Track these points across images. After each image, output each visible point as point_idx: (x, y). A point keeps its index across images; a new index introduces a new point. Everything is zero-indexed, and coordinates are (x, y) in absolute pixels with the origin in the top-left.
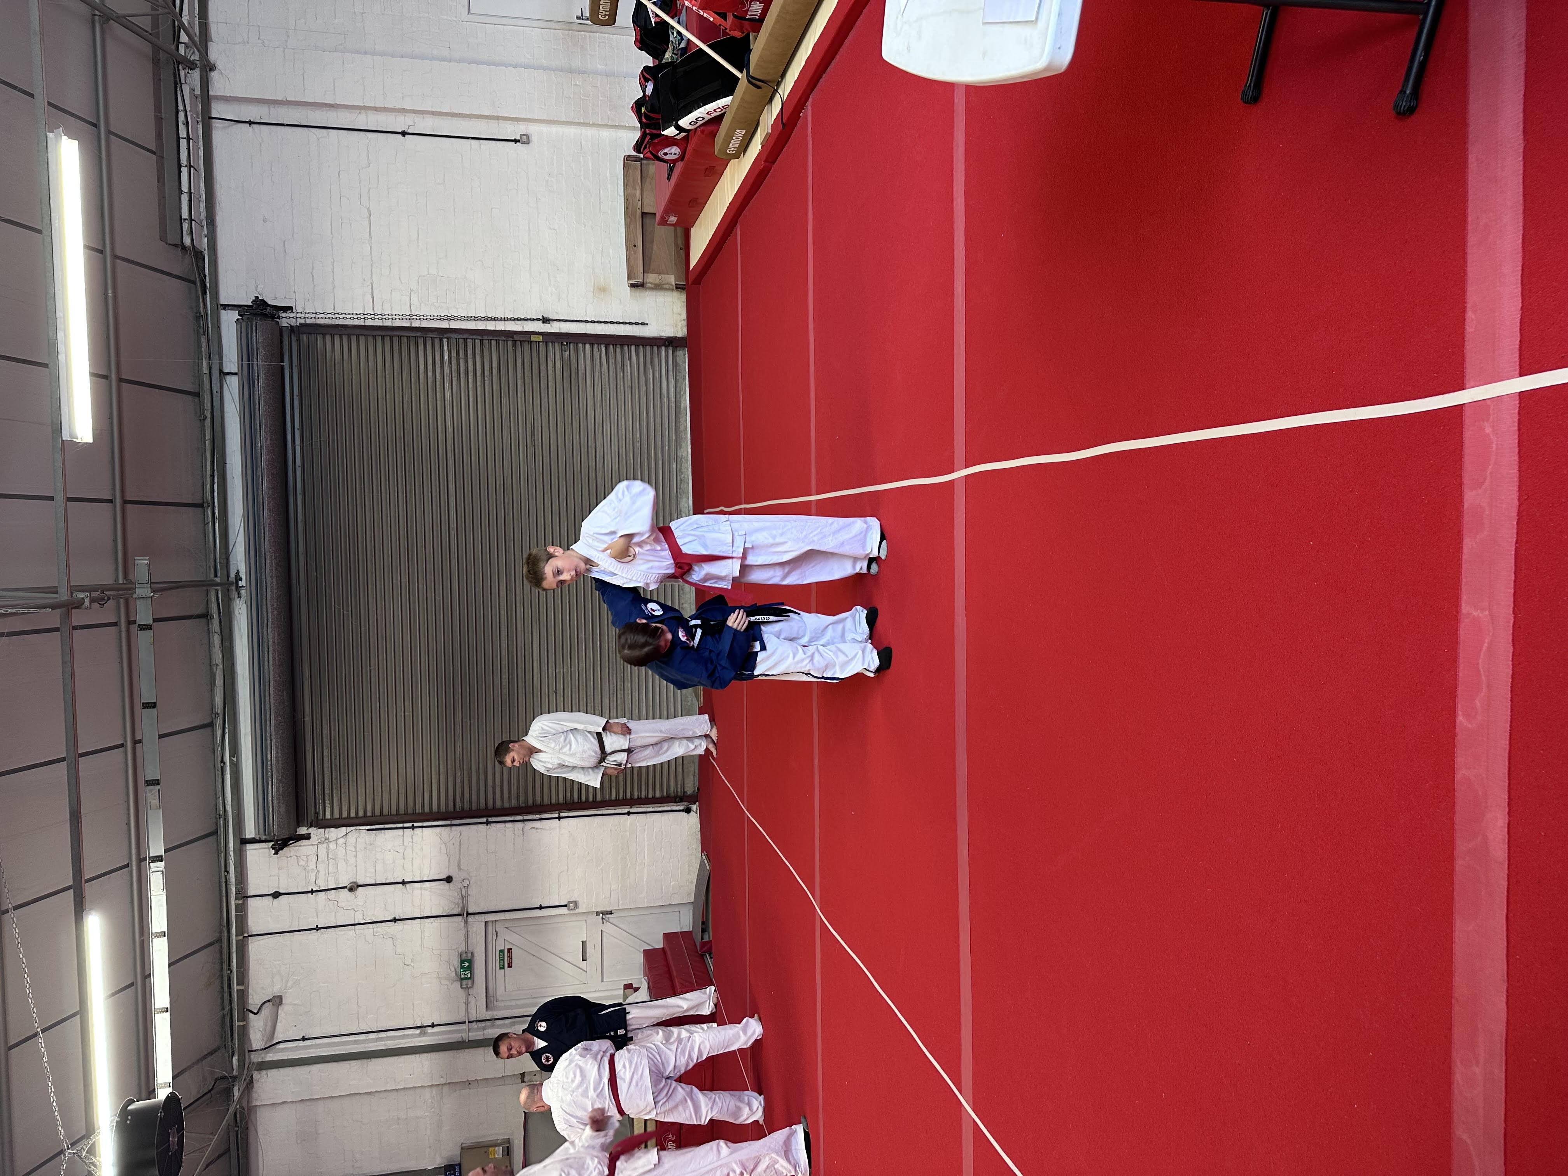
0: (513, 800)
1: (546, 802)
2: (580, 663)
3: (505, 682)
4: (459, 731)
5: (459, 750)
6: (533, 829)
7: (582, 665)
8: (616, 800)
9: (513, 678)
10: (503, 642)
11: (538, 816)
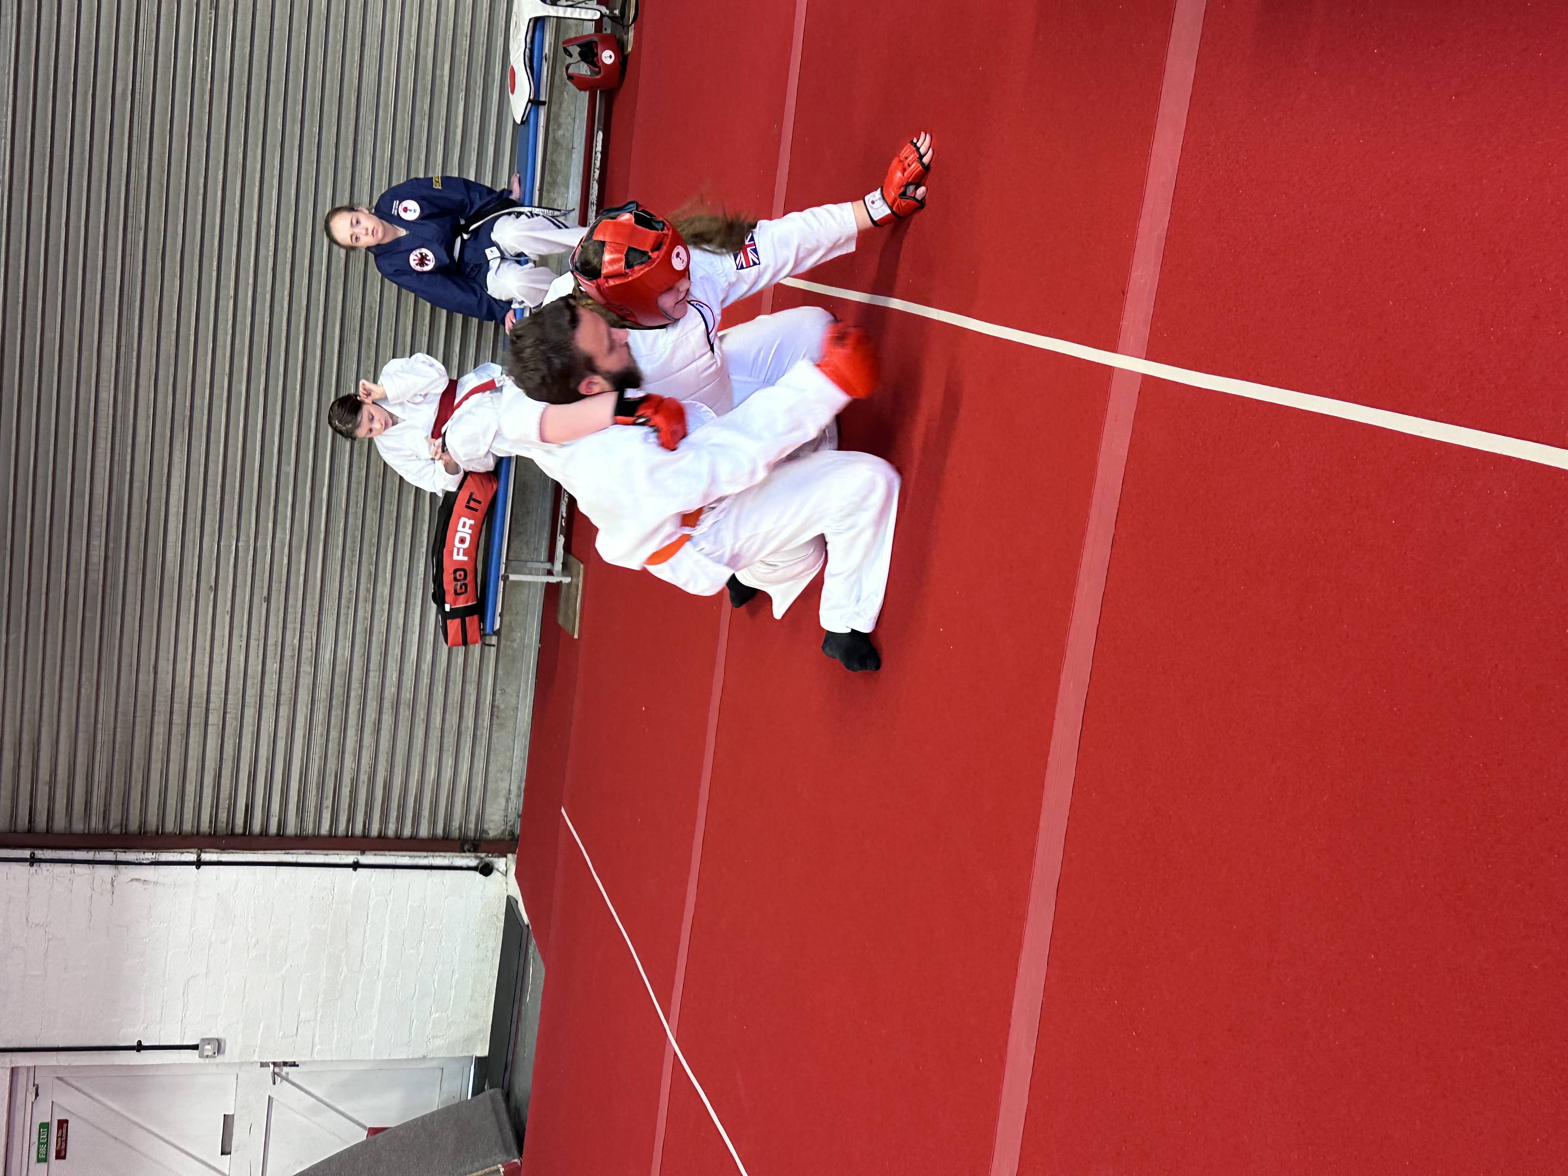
0: (94, 818)
1: (170, 827)
2: (278, 530)
3: (97, 556)
6: (135, 883)
7: (283, 535)
8: (330, 836)
9: (117, 549)
10: (99, 464)
11: (149, 856)
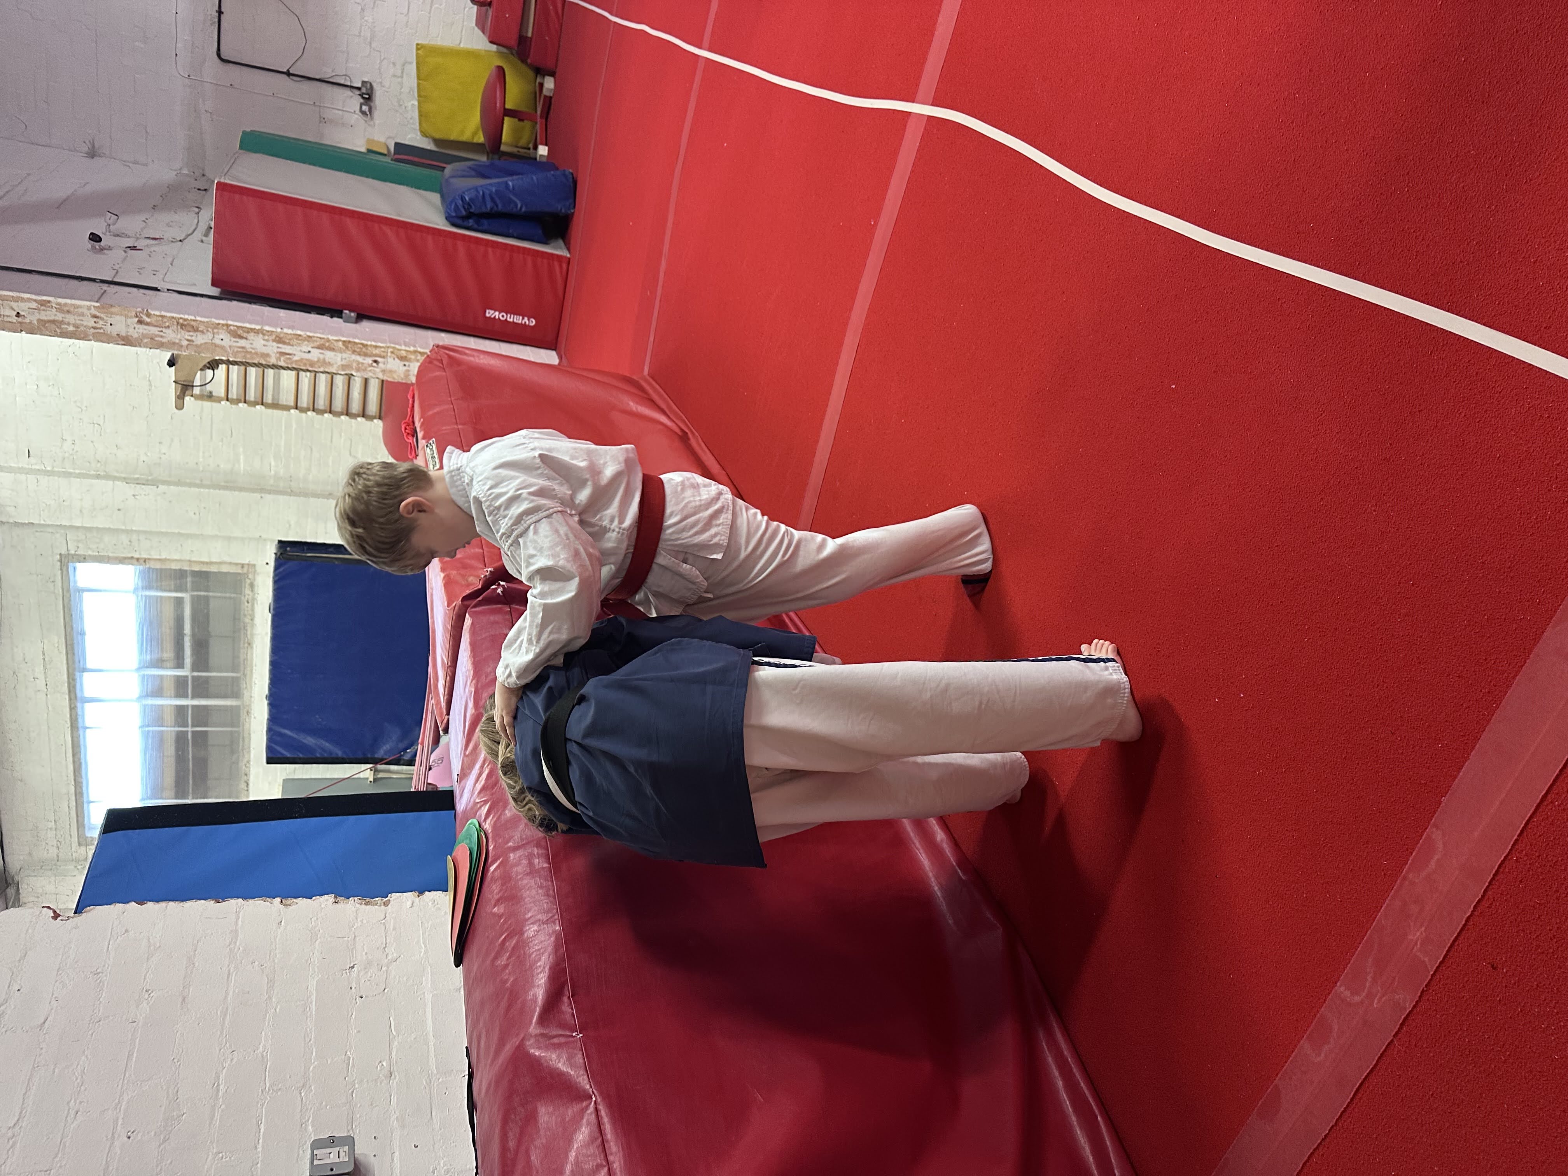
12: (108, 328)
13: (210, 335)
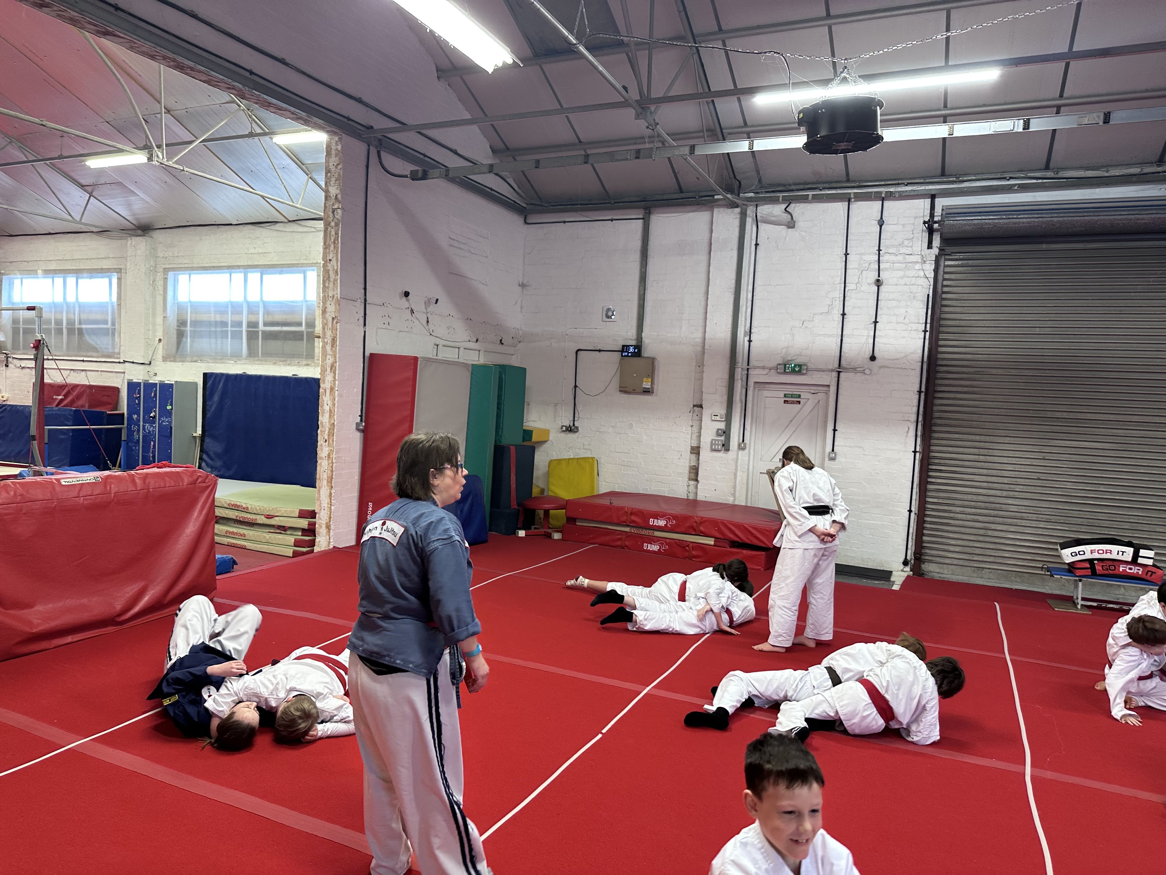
0: (937, 414)
4: (1014, 372)
5: (994, 371)
11: (919, 433)
12: (328, 303)
13: (331, 353)
